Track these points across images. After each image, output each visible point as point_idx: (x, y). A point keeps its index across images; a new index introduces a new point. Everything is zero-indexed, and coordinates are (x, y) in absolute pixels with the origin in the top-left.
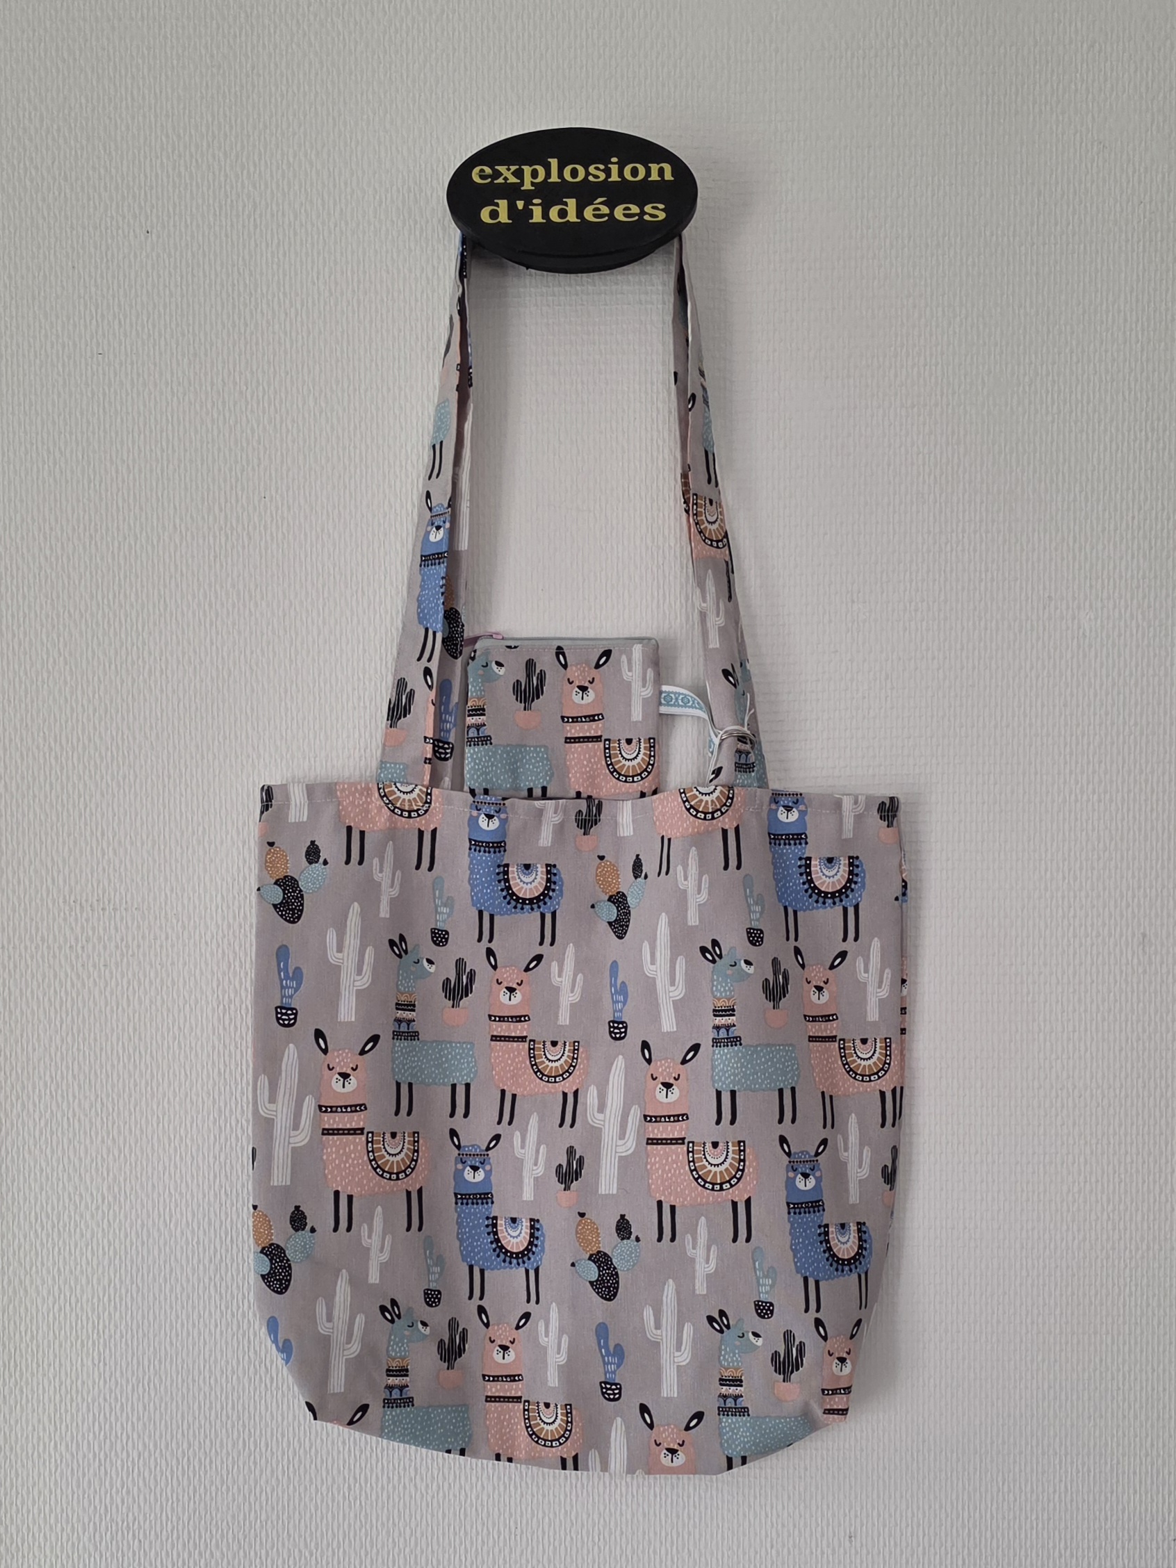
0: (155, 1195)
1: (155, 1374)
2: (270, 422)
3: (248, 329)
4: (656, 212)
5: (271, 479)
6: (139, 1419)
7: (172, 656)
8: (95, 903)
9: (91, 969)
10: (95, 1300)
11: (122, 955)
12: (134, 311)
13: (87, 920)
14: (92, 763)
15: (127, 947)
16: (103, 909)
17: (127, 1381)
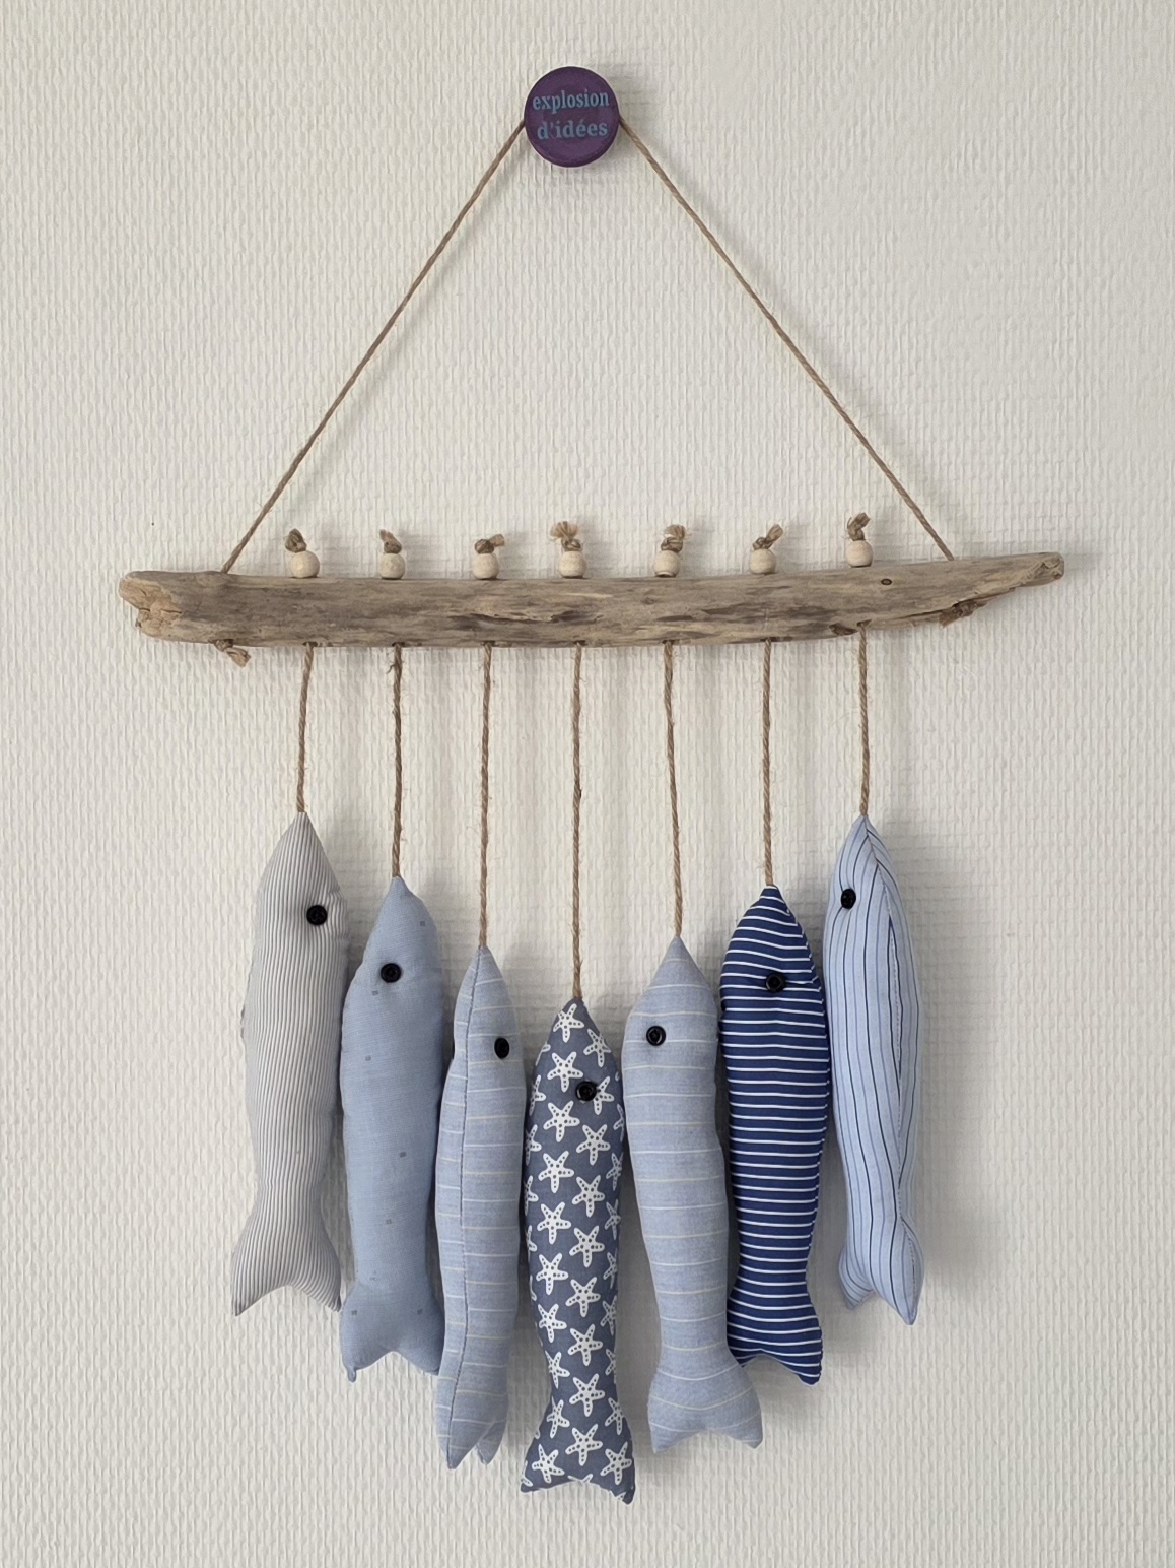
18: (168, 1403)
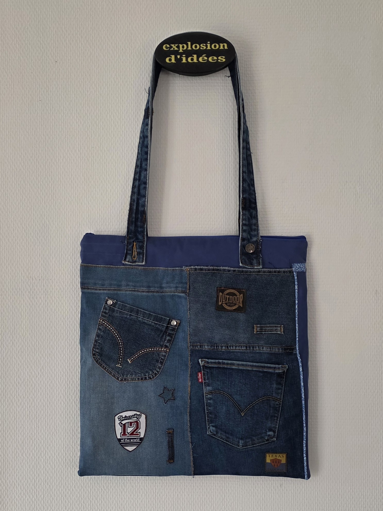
0: (55, 373)
1: (55, 431)
2: (95, 123)
3: (88, 93)
4: (222, 59)
5: (95, 141)
6: (49, 446)
7: (63, 198)
8: (37, 278)
9: (35, 299)
10: (36, 407)
11: (46, 295)
12: (51, 87)
13: (34, 283)
14: (36, 232)
15: (47, 292)
16: (40, 280)
17: (46, 433)
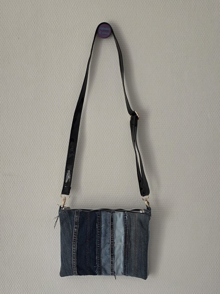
18: (45, 223)
